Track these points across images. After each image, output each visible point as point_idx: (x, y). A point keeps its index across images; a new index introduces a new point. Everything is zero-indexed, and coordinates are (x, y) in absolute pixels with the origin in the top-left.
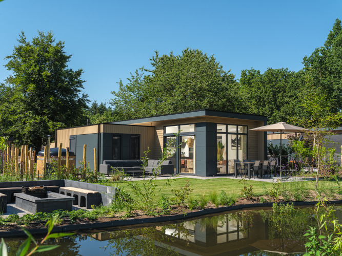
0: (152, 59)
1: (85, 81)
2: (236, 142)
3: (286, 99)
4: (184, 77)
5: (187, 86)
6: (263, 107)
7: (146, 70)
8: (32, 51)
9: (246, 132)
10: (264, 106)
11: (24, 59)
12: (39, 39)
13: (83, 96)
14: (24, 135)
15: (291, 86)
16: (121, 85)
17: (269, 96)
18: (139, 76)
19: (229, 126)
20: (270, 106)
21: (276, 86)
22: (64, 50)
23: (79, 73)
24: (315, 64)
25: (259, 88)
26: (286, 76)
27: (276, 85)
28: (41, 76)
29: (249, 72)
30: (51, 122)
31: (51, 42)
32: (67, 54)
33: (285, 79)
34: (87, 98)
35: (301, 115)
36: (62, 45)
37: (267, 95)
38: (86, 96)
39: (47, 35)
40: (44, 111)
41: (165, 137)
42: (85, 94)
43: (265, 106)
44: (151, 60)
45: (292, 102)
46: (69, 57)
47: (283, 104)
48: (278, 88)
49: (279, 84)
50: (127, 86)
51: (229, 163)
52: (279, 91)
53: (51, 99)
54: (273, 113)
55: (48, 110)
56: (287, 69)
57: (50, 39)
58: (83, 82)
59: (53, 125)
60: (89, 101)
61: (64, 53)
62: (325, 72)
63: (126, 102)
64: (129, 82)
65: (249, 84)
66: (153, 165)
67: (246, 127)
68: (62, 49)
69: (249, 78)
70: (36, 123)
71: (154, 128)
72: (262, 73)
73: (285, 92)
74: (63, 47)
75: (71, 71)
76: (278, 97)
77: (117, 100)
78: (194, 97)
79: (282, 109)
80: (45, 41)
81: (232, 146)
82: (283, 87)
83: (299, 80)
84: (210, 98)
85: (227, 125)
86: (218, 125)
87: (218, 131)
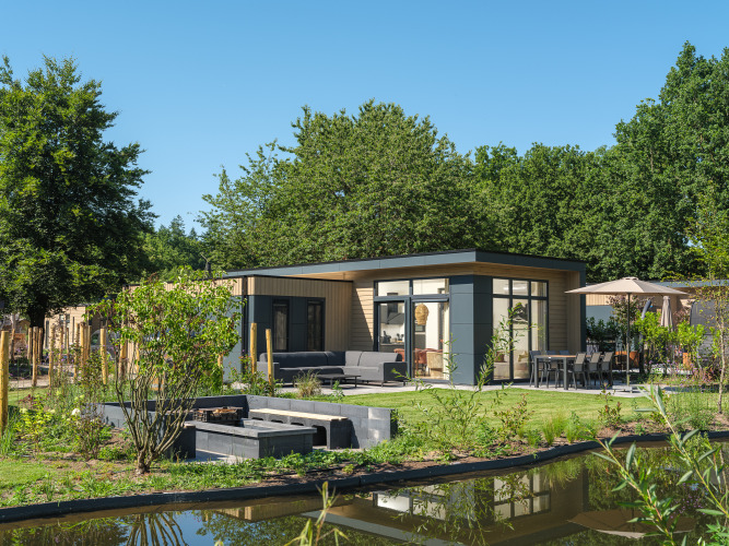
0: (296, 124)
1: (147, 172)
2: (528, 315)
3: (577, 214)
4: (376, 168)
5: (383, 187)
6: (527, 231)
7: (283, 149)
8: (28, 101)
9: (545, 295)
10: (529, 228)
11: (10, 120)
12: (45, 74)
13: (141, 205)
14: (13, 293)
15: (590, 185)
16: (224, 179)
17: (538, 205)
18: (266, 162)
20: (542, 228)
21: (555, 185)
22: (101, 100)
23: (132, 153)
24: (641, 139)
25: (517, 189)
26: (574, 164)
27: (553, 181)
28: (52, 159)
29: (495, 152)
30: (76, 265)
31: (71, 83)
32: (108, 111)
33: (575, 170)
34: (150, 210)
35: (608, 248)
36: (97, 90)
37: (535, 203)
38: (147, 205)
39: (61, 66)
40: (58, 240)
41: (377, 304)
42: (145, 200)
43: (532, 229)
44: (294, 126)
45: (590, 220)
46: (112, 117)
47: (569, 223)
48: (558, 188)
49: (561, 180)
50: (238, 183)
52: (560, 194)
53: (76, 212)
54: (548, 243)
55: (67, 238)
56: (578, 147)
57: (68, 75)
58: (143, 173)
59: (81, 271)
60: (153, 216)
61: (100, 106)
62: (660, 158)
63: (236, 219)
64: (244, 174)
65: (495, 177)
66: (359, 362)
67: (545, 284)
68: (96, 99)
69: (495, 166)
70: (42, 266)
71: (352, 284)
72: (521, 154)
73: (572, 197)
74: (100, 93)
75: (111, 146)
76: (558, 208)
77: (215, 214)
78: (399, 213)
79: (568, 235)
80: (58, 80)
82: (569, 187)
83: (606, 174)
84: (435, 214)
85: (511, 280)
86: (495, 281)
87: (495, 292)
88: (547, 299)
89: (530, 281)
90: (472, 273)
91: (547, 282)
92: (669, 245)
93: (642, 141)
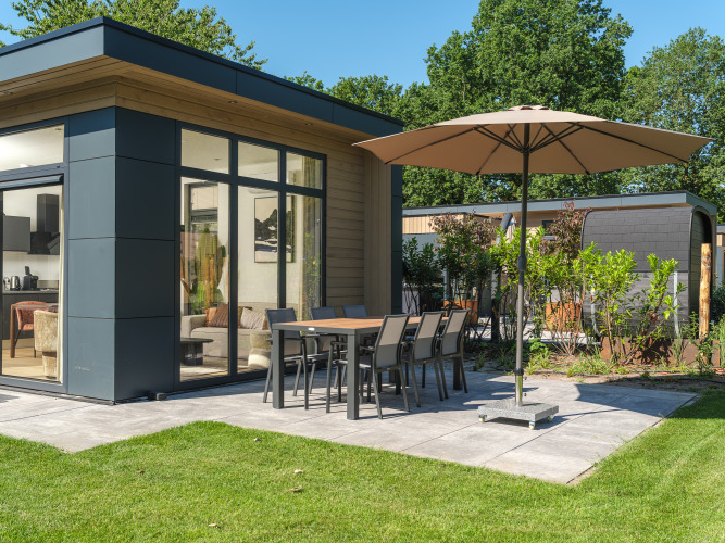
2: (277, 231)
9: (319, 186)
19: (244, 149)
24: (454, 65)
26: (383, 95)
29: (300, 82)
33: (383, 102)
51: (245, 318)
56: (386, 78)
67: (318, 163)
81: (258, 248)
85: (234, 141)
86: (186, 134)
87: (184, 163)
88: (322, 194)
89: (283, 150)
90: (111, 102)
91: (324, 158)
92: (480, 181)
93: (455, 67)
